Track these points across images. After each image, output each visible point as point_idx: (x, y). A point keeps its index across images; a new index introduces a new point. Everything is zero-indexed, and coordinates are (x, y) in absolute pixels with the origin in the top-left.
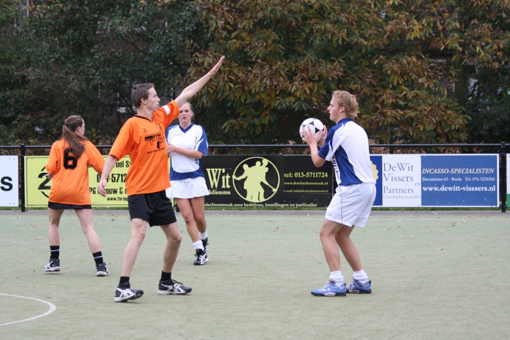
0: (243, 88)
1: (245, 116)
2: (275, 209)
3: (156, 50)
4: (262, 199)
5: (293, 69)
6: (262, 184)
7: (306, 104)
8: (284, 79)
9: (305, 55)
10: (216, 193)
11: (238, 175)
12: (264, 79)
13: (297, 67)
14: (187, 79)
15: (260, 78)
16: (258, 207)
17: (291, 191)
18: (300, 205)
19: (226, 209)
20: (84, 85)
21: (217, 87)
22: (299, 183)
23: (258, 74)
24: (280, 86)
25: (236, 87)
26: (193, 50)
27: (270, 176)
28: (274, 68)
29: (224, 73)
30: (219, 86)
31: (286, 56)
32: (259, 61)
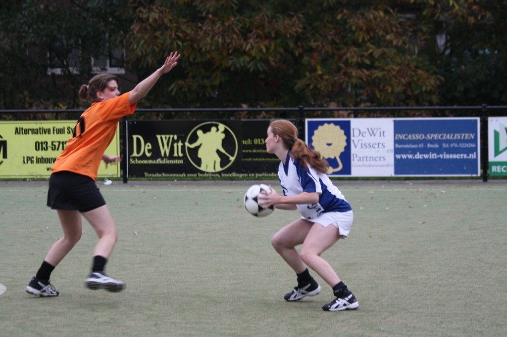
0: (192, 46)
1: (194, 77)
2: (232, 179)
3: (95, 4)
4: (219, 169)
5: (248, 25)
6: (218, 152)
7: (262, 64)
8: (238, 36)
9: (259, 10)
10: (168, 162)
11: (191, 142)
12: (215, 37)
13: (252, 23)
14: (130, 37)
15: (211, 35)
16: (213, 177)
17: (250, 159)
18: (261, 175)
19: (178, 180)
20: (15, 43)
21: (163, 45)
22: (258, 151)
23: (209, 30)
24: (234, 43)
25: (185, 44)
26: (136, 5)
27: (227, 143)
28: (227, 24)
29: (171, 30)
30: (165, 45)
31: (240, 11)
32: (210, 16)
